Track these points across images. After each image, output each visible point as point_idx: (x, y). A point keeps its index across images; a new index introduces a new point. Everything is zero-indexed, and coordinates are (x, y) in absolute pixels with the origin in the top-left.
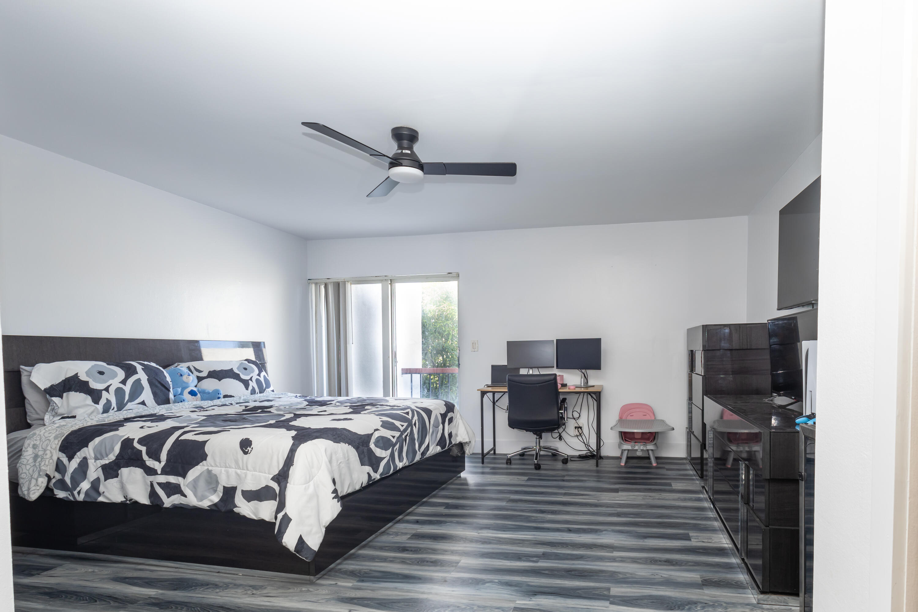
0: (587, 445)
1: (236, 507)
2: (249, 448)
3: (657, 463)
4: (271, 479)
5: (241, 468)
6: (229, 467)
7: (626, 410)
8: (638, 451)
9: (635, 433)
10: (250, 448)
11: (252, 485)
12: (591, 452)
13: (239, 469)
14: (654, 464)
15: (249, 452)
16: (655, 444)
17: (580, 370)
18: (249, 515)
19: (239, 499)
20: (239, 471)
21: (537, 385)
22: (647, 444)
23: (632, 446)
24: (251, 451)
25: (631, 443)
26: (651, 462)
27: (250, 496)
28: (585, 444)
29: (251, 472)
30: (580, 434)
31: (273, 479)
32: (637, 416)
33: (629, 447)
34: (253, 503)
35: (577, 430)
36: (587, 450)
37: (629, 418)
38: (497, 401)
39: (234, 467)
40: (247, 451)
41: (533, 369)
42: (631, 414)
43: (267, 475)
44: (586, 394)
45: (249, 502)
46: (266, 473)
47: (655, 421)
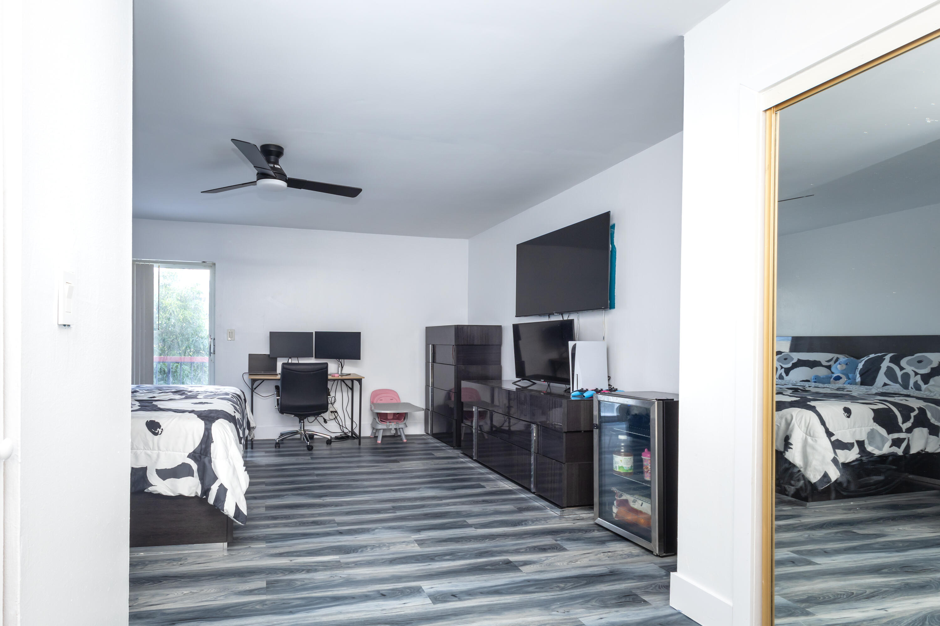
0: (342, 426)
1: (152, 485)
2: (158, 429)
3: (407, 439)
4: (188, 457)
5: (152, 449)
6: (136, 448)
7: (375, 394)
8: (392, 429)
9: (388, 414)
10: (160, 429)
11: (167, 464)
12: (345, 433)
13: (148, 450)
14: (405, 441)
15: (159, 433)
16: (405, 423)
17: (338, 360)
18: (166, 492)
19: (153, 478)
20: (149, 452)
21: (312, 373)
22: (400, 424)
23: (387, 426)
24: (162, 432)
25: (386, 423)
26: (402, 439)
27: (164, 474)
28: (340, 425)
29: (164, 452)
30: (336, 417)
31: (189, 456)
32: (386, 400)
33: (385, 427)
34: (168, 480)
35: (333, 414)
36: (341, 431)
37: (379, 402)
38: (255, 389)
39: (142, 448)
40: (157, 432)
41: (292, 358)
42: (381, 399)
43: (183, 454)
44: (339, 381)
45: (164, 480)
46: (181, 452)
47: (399, 404)
